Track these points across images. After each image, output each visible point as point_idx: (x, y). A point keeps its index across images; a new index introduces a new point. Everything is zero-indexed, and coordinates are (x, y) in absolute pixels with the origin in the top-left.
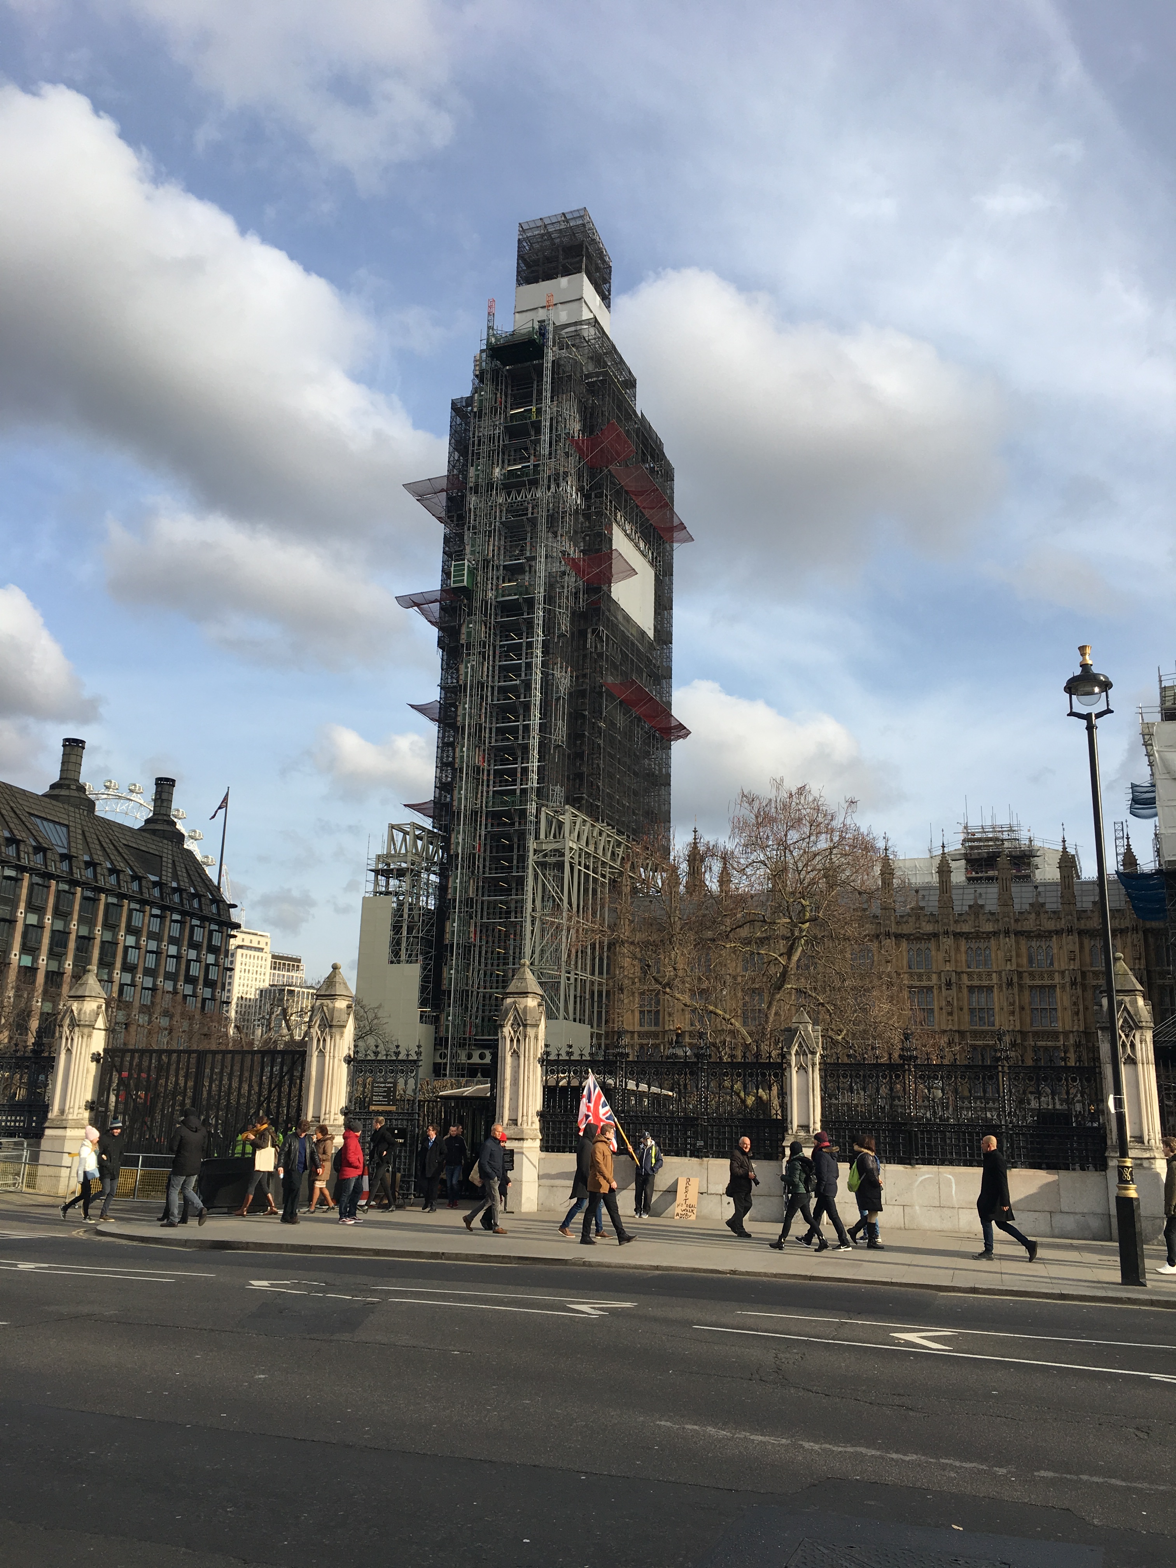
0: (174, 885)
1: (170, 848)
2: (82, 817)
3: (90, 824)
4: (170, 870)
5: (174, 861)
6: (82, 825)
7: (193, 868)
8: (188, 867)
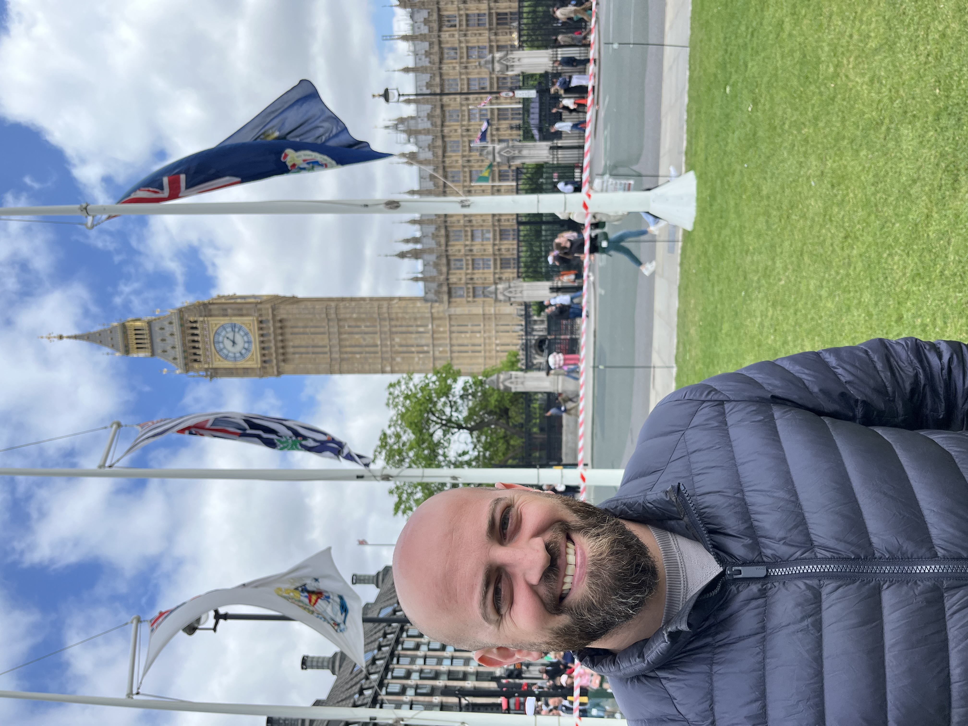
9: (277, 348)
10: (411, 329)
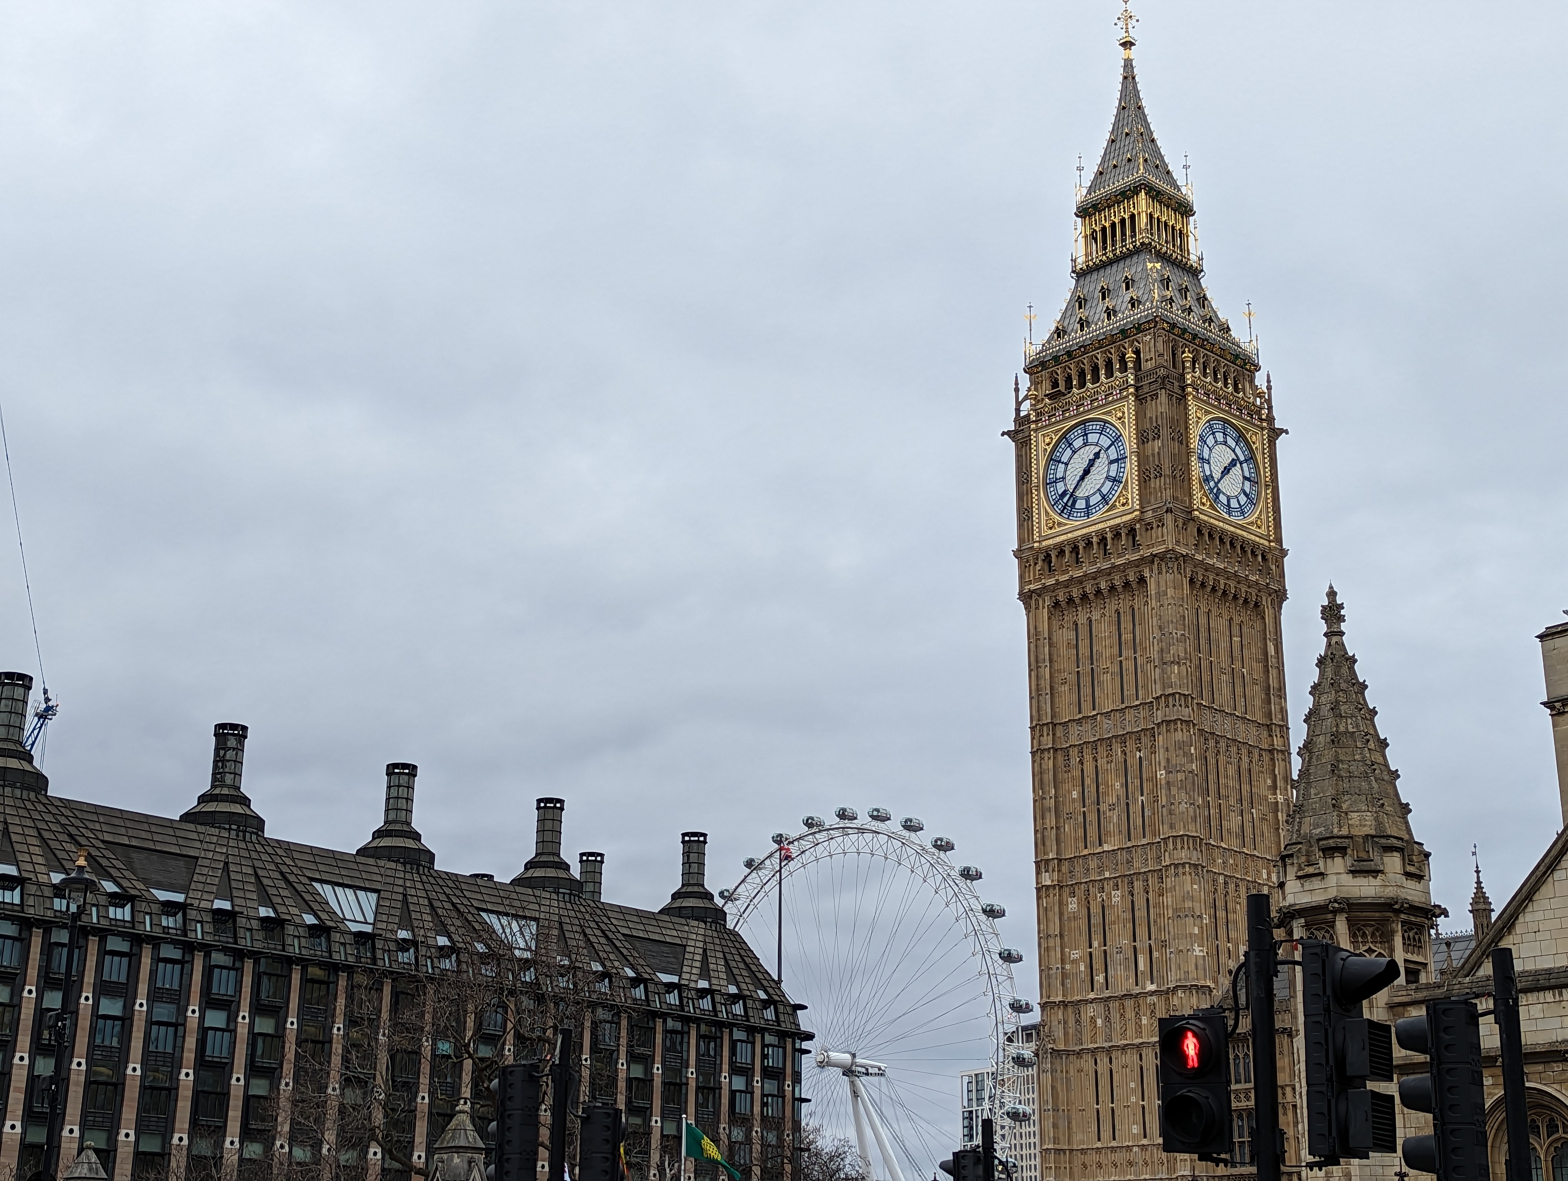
0: (703, 984)
1: (702, 931)
2: (562, 905)
3: (572, 913)
4: (698, 964)
5: (705, 950)
6: (560, 916)
7: (737, 958)
8: (729, 957)
9: (1080, 581)
10: (1141, 931)
